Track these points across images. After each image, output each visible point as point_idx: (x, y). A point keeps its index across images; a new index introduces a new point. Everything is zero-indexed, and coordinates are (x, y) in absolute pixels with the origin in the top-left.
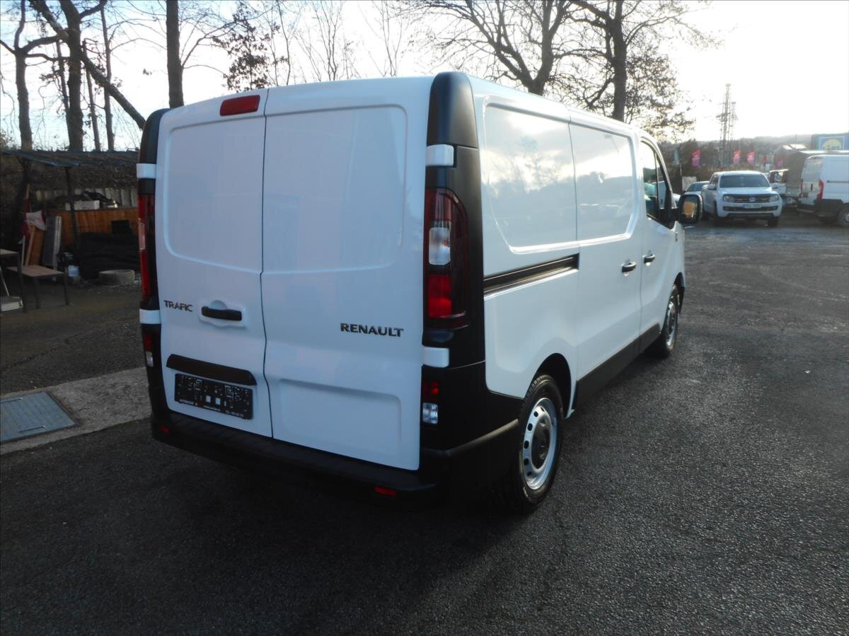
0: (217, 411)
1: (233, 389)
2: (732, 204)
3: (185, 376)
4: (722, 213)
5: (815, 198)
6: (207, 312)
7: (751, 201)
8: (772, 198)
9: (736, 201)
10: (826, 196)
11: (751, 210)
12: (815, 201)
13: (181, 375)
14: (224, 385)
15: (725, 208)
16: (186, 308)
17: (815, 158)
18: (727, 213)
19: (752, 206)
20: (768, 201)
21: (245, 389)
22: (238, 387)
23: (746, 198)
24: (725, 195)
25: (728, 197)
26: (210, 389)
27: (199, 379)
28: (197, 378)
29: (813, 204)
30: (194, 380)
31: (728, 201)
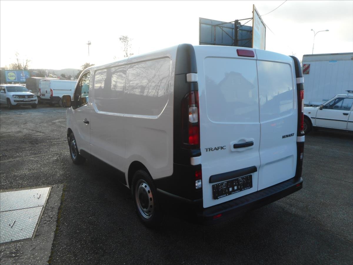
0: (238, 192)
1: (243, 178)
2: (18, 99)
3: (216, 184)
4: (13, 103)
5: (50, 96)
6: (236, 146)
7: (26, 97)
8: (34, 96)
9: (20, 98)
10: (54, 95)
11: (26, 101)
12: (50, 97)
13: (214, 185)
14: (238, 179)
15: (15, 101)
16: (222, 148)
17: (45, 80)
18: (16, 103)
19: (27, 99)
20: (33, 97)
21: (247, 176)
22: (244, 177)
23: (23, 96)
24: (13, 95)
25: (15, 96)
26: (231, 184)
27: (225, 182)
28: (223, 182)
29: (50, 98)
30: (222, 184)
31: (15, 97)
